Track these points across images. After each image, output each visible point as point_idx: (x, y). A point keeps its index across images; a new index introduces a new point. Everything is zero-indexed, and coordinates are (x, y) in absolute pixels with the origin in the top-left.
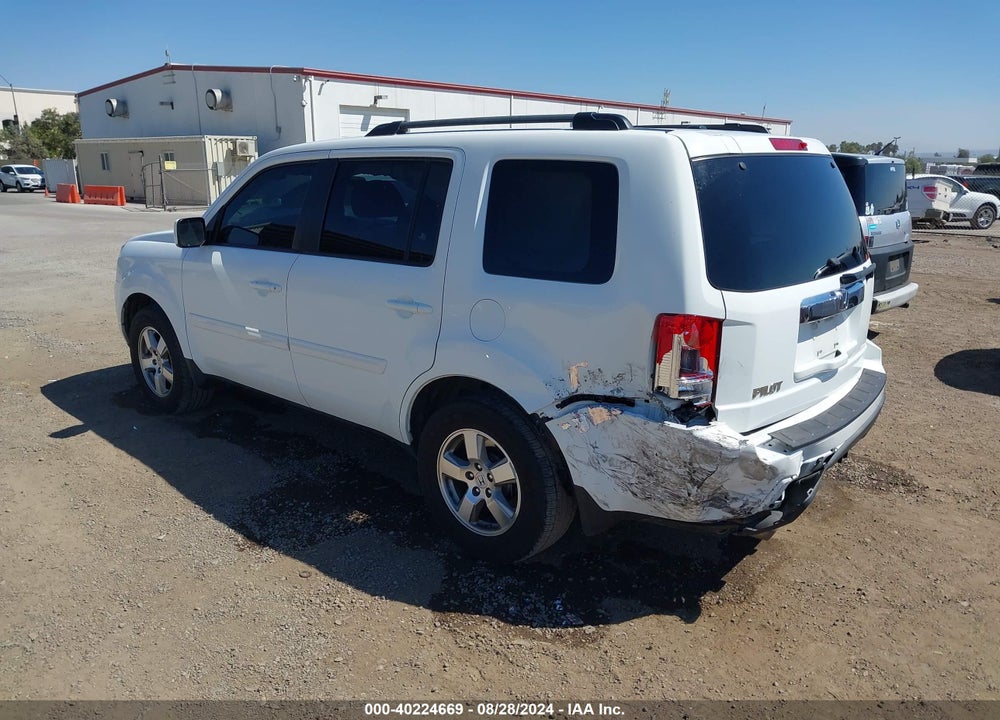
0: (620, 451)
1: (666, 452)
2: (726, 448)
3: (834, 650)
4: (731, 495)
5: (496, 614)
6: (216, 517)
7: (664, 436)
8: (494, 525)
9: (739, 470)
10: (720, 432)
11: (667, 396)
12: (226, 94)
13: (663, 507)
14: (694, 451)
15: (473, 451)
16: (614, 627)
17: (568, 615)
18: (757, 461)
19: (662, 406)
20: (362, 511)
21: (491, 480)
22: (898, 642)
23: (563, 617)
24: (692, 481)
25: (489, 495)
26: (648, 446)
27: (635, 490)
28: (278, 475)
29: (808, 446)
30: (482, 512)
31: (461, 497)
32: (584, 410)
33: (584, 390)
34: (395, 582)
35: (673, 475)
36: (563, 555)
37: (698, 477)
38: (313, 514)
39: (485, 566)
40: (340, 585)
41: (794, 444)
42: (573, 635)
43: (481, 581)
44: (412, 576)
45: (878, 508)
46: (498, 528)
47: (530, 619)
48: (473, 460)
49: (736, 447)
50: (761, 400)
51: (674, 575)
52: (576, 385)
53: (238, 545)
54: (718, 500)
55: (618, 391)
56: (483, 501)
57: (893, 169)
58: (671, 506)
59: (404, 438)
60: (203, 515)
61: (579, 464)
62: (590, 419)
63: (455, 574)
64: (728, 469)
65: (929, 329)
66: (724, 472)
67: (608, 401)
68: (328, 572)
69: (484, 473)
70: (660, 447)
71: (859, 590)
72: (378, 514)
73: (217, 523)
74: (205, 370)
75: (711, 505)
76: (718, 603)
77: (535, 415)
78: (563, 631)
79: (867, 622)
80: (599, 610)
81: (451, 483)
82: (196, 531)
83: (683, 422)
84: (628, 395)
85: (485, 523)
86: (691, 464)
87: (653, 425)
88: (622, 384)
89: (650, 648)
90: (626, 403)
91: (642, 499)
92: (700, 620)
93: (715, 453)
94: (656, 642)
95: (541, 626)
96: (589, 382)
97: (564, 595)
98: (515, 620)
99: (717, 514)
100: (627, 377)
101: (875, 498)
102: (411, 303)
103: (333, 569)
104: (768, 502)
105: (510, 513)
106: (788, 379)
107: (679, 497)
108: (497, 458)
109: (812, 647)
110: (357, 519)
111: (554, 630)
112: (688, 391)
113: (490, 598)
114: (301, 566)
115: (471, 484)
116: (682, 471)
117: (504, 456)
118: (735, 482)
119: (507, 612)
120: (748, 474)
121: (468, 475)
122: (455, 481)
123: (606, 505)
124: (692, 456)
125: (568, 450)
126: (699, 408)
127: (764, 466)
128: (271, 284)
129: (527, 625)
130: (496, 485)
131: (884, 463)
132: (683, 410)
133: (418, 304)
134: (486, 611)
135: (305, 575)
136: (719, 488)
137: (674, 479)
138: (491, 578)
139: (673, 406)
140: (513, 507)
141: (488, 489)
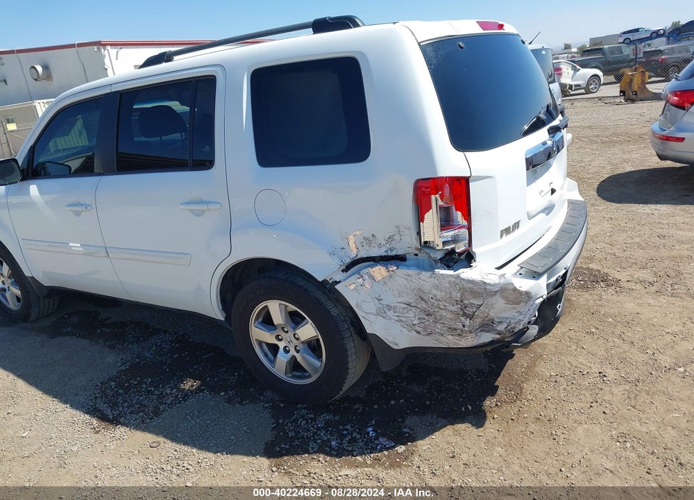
0: (401, 300)
1: (439, 295)
2: (489, 284)
3: (597, 429)
4: (497, 320)
5: (321, 450)
6: (72, 406)
7: (436, 282)
8: (306, 374)
9: (501, 298)
10: (482, 271)
11: (433, 248)
12: (46, 67)
13: (443, 339)
14: (463, 290)
15: (278, 317)
16: (420, 442)
17: (381, 440)
18: (515, 289)
19: (430, 257)
20: (195, 379)
21: (297, 339)
22: (644, 412)
23: (376, 442)
24: (465, 314)
25: (298, 351)
26: (424, 292)
27: (418, 329)
28: (122, 359)
29: (550, 270)
30: (294, 366)
31: (275, 355)
32: (366, 270)
33: (363, 254)
34: (232, 438)
35: (448, 312)
36: (366, 386)
37: (469, 311)
38: (155, 387)
39: (305, 408)
40: (186, 448)
41: (540, 270)
42: (388, 457)
43: (304, 422)
44: (245, 428)
45: (591, 302)
46: (309, 376)
47: (350, 449)
48: (279, 325)
49: (497, 282)
50: (507, 238)
51: (457, 387)
52: (355, 251)
53: (94, 428)
54: (487, 325)
55: (391, 250)
56: (294, 358)
57: (543, 52)
58: (450, 337)
59: (219, 315)
60: (60, 406)
61: (369, 315)
62: (372, 277)
63: (281, 421)
64: (493, 300)
65: (583, 164)
66: (490, 304)
67: (384, 260)
68: (174, 439)
69: (291, 334)
70: (434, 291)
71: (600, 373)
72: (209, 379)
73: (74, 412)
74: (46, 283)
75: (482, 331)
76: (497, 405)
77: (325, 282)
78: (380, 454)
79: (614, 399)
80: (405, 430)
81: (265, 347)
82: (55, 423)
83: (449, 267)
84: (400, 252)
85: (298, 374)
86: (462, 301)
87: (425, 275)
88: (394, 244)
89: (454, 457)
90: (400, 259)
91: (425, 335)
92: (487, 424)
93: (481, 290)
94: (457, 450)
95: (361, 454)
96: (366, 247)
97: (373, 422)
98: (339, 453)
99: (486, 337)
100: (397, 237)
101: (587, 295)
102: (201, 202)
103: (178, 435)
104: (526, 320)
105: (317, 363)
106: (524, 219)
107: (456, 329)
108: (299, 320)
109: (580, 430)
110: (192, 386)
111: (372, 455)
112: (448, 241)
113: (313, 436)
114: (150, 438)
115: (281, 345)
116: (455, 308)
117: (305, 318)
118: (499, 309)
119: (330, 447)
120: (509, 301)
121: (277, 337)
122: (268, 344)
123: (397, 344)
124: (462, 294)
125: (357, 304)
126: (460, 254)
127: (520, 293)
128: (82, 205)
129: (348, 455)
130: (303, 343)
131: (584, 267)
132: (448, 257)
133: (208, 203)
134: (313, 448)
135: (155, 445)
136: (487, 317)
137: (449, 316)
138: (311, 419)
139: (439, 256)
140: (319, 357)
141: (296, 346)
